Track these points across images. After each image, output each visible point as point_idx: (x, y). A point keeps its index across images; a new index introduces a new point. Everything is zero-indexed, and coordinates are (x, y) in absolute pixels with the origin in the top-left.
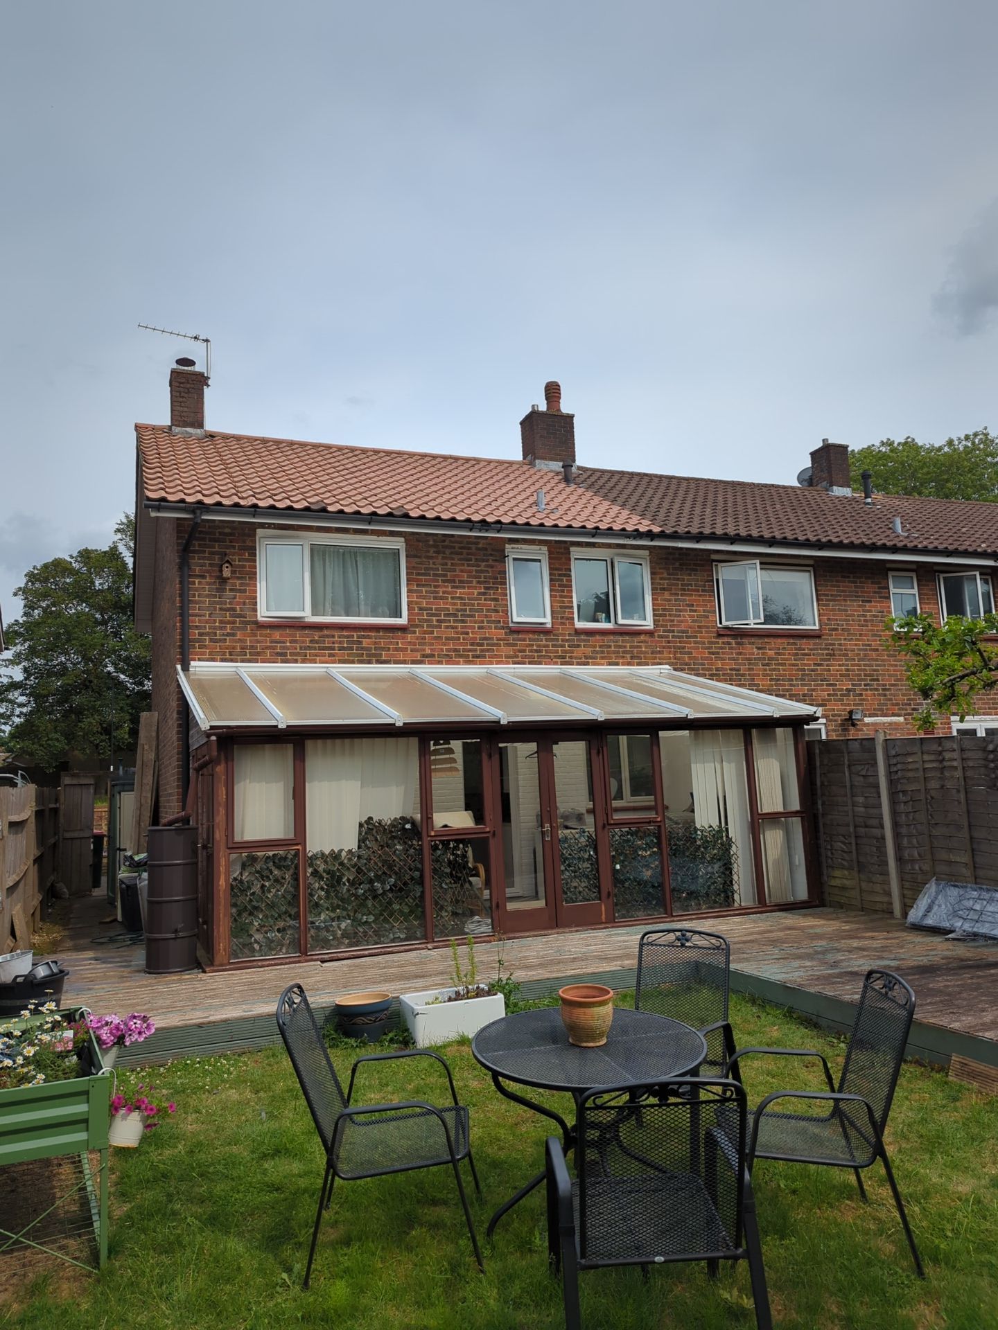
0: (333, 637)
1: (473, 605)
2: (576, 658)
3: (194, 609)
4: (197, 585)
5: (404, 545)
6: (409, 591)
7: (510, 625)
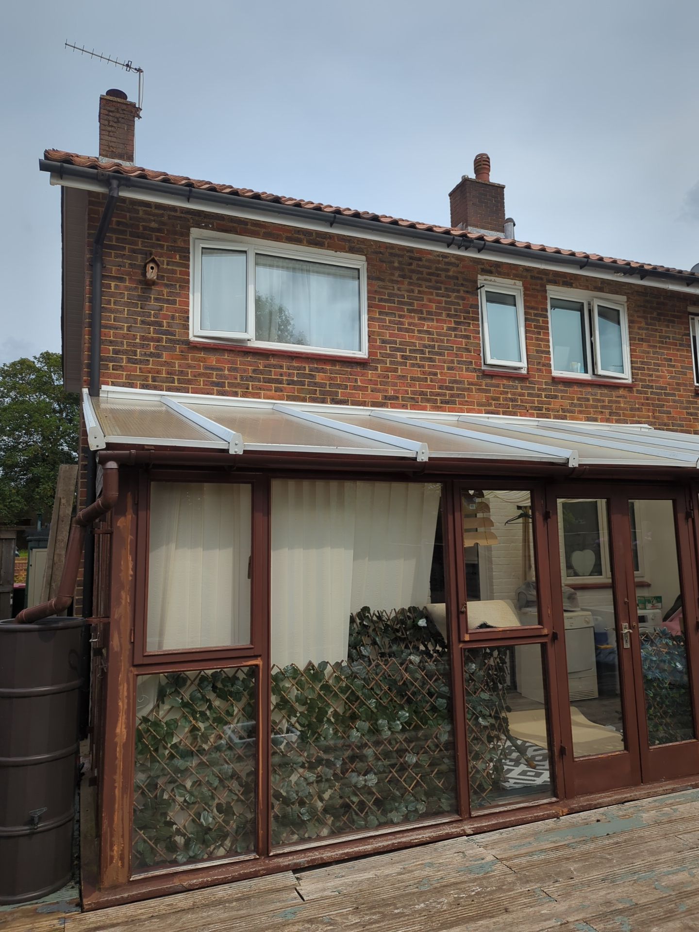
1: (442, 341)
2: (553, 410)
3: (109, 319)
4: (113, 290)
5: (366, 264)
6: (370, 319)
7: (483, 368)
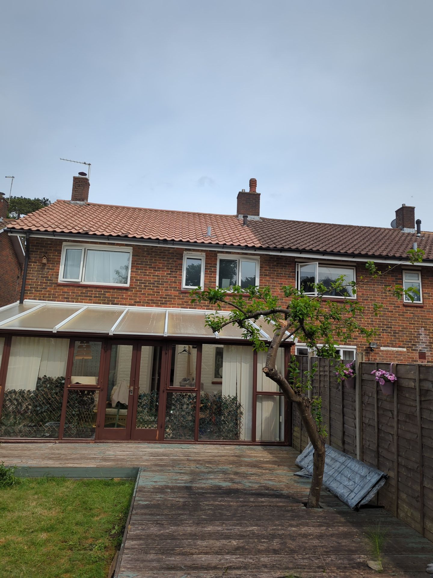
0: (92, 291)
1: (164, 279)
2: (214, 307)
3: (30, 276)
4: (32, 266)
5: (132, 250)
6: (132, 272)
7: (182, 289)
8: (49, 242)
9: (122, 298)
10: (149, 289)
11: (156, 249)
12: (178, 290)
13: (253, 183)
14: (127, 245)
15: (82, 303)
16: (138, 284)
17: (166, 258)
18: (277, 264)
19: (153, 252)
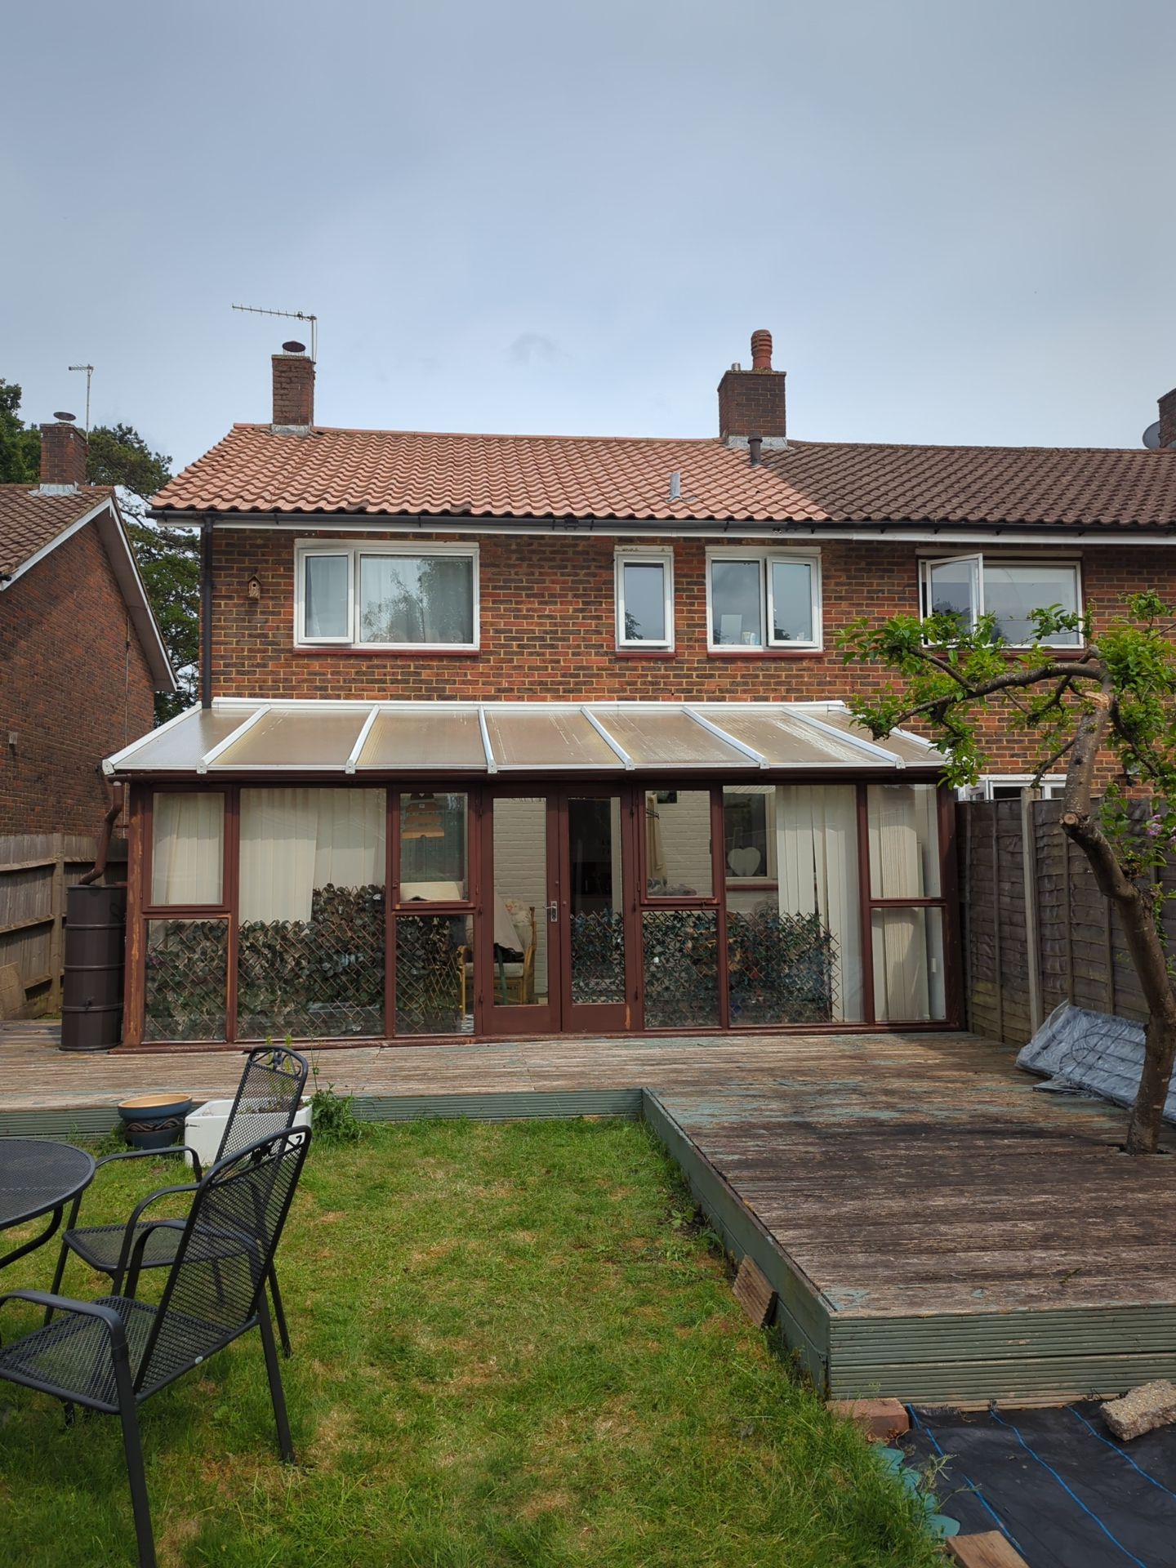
0: (385, 667)
1: (567, 625)
2: (707, 692)
3: (219, 636)
4: (222, 608)
5: (478, 551)
6: (482, 609)
7: (617, 650)
8: (259, 541)
9: (464, 682)
10: (531, 654)
11: (540, 545)
12: (606, 654)
13: (761, 344)
14: (463, 538)
15: (362, 699)
16: (503, 642)
17: (569, 567)
18: (867, 565)
19: (533, 552)
